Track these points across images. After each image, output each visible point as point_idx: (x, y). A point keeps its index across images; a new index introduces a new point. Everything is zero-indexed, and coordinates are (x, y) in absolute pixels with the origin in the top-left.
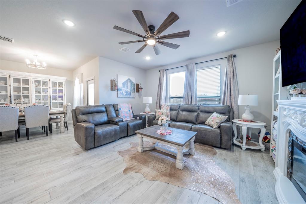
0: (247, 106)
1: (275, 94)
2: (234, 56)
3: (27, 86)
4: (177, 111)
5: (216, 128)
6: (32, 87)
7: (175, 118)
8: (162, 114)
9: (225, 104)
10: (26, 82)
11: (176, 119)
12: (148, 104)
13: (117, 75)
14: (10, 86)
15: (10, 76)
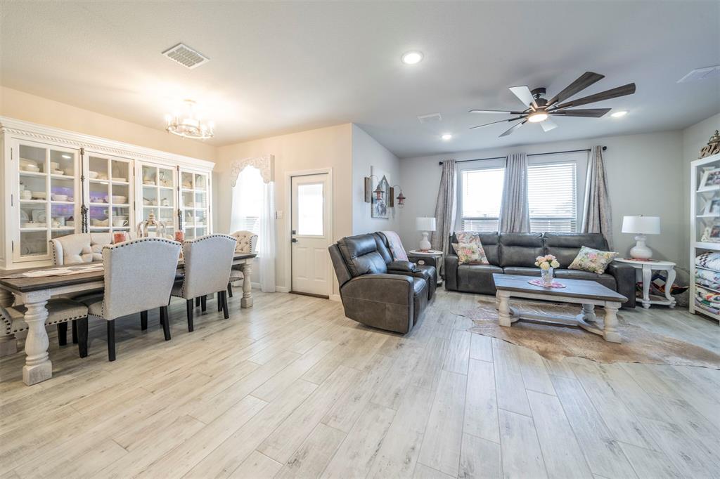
0: (640, 235)
1: (698, 216)
2: (605, 148)
3: (121, 182)
4: (496, 247)
5: (603, 274)
6: (137, 186)
7: (495, 259)
8: (473, 252)
9: (590, 231)
10: (121, 169)
11: (498, 262)
12: (425, 231)
13: (372, 167)
14: (82, 179)
15: (82, 149)
